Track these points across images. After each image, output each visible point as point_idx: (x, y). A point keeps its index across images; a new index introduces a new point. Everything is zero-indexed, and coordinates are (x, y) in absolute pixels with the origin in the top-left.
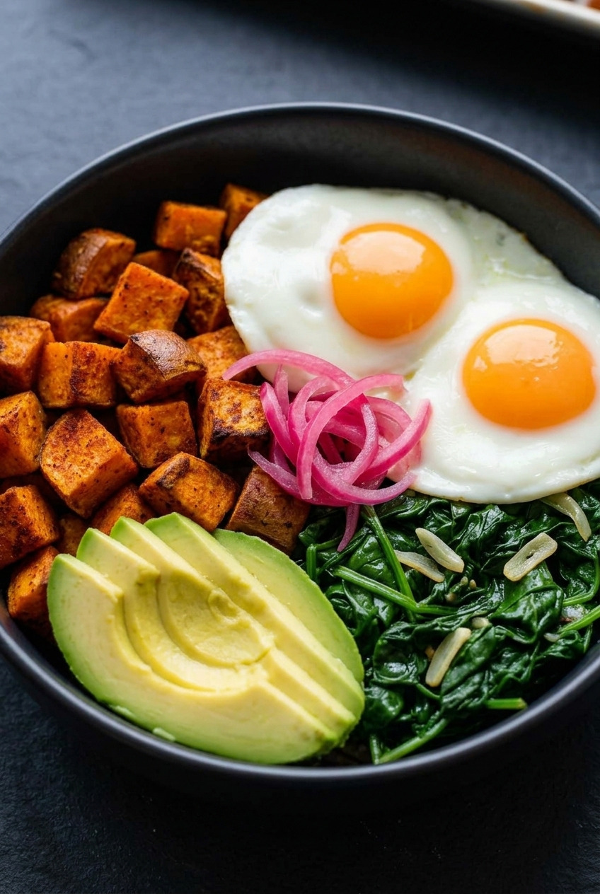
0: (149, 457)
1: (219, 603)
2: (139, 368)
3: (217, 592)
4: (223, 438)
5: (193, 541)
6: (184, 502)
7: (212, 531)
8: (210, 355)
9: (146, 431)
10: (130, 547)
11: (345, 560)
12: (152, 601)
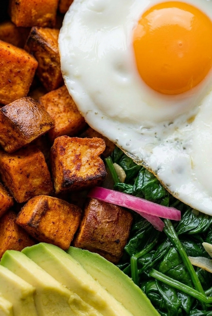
0: (21, 195)
1: (76, 303)
2: (8, 131)
3: (73, 296)
4: (70, 185)
5: (55, 263)
6: (47, 234)
7: (66, 250)
8: (56, 109)
9: (17, 178)
10: (15, 272)
11: (157, 265)
12: (32, 307)
